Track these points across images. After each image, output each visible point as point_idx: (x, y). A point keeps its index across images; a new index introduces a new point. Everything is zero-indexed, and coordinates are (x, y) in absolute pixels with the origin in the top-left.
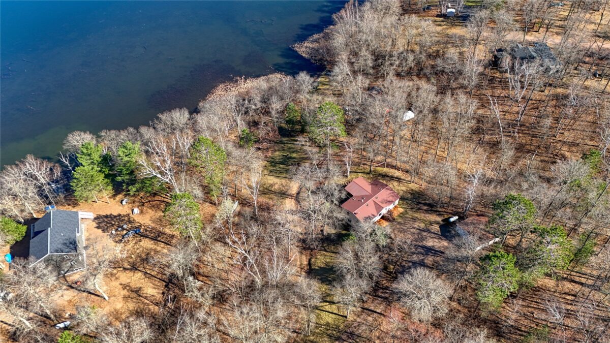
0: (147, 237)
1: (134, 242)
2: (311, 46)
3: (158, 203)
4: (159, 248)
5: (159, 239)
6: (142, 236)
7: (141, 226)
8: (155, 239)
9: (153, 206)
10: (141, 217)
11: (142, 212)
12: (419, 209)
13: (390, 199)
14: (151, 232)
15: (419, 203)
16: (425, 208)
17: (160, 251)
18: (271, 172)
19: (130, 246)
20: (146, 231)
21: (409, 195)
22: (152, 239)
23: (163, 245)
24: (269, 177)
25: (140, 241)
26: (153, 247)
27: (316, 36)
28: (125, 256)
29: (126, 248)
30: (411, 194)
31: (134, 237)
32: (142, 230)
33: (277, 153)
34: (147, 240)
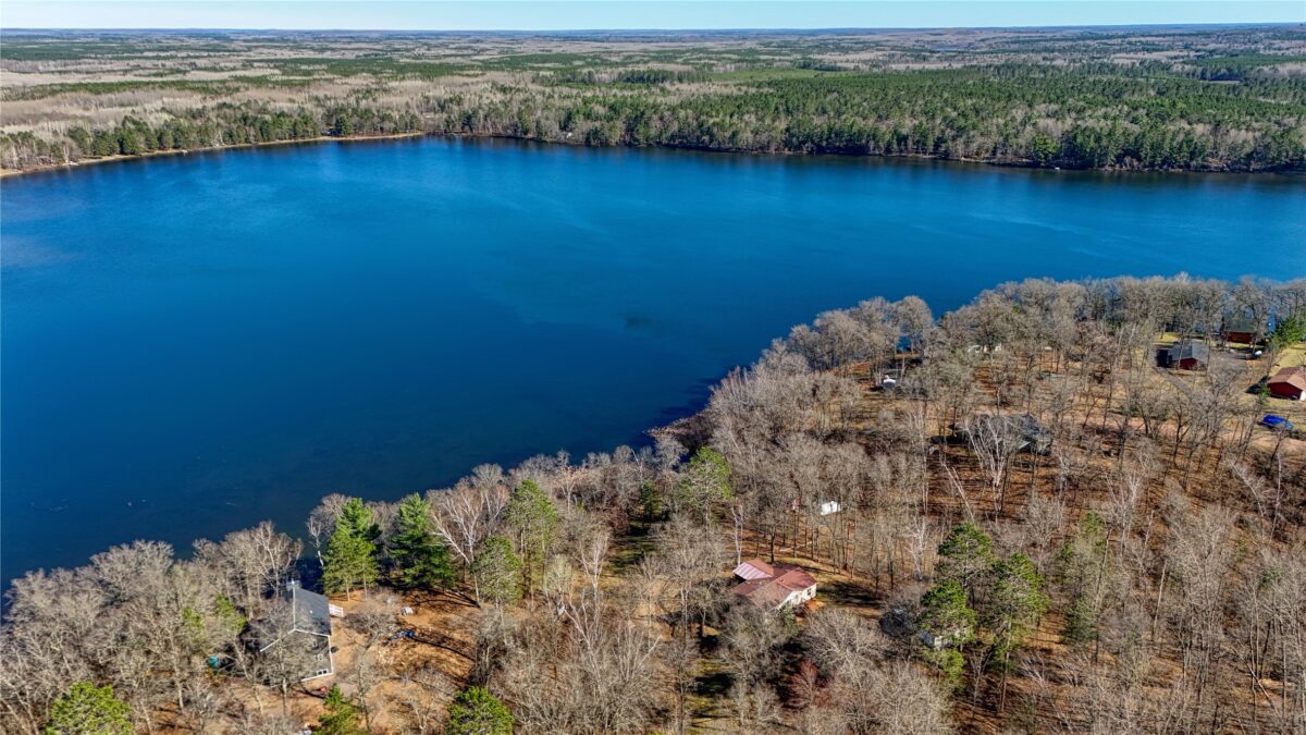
0: (425, 642)
1: (405, 647)
2: (676, 431)
3: (442, 603)
4: (443, 656)
5: (443, 645)
6: (416, 641)
7: (415, 628)
8: (438, 645)
9: (434, 607)
10: (416, 618)
11: (416, 613)
12: (847, 602)
13: (803, 583)
14: (430, 637)
15: (847, 596)
16: (858, 601)
17: (445, 660)
18: (616, 572)
19: (399, 651)
20: (423, 635)
21: (833, 588)
22: (433, 645)
23: (449, 652)
24: (613, 579)
25: (414, 646)
26: (435, 654)
27: (682, 421)
28: (391, 661)
29: (394, 654)
30: (836, 586)
31: (405, 641)
32: (417, 634)
33: (626, 552)
34: (425, 646)
